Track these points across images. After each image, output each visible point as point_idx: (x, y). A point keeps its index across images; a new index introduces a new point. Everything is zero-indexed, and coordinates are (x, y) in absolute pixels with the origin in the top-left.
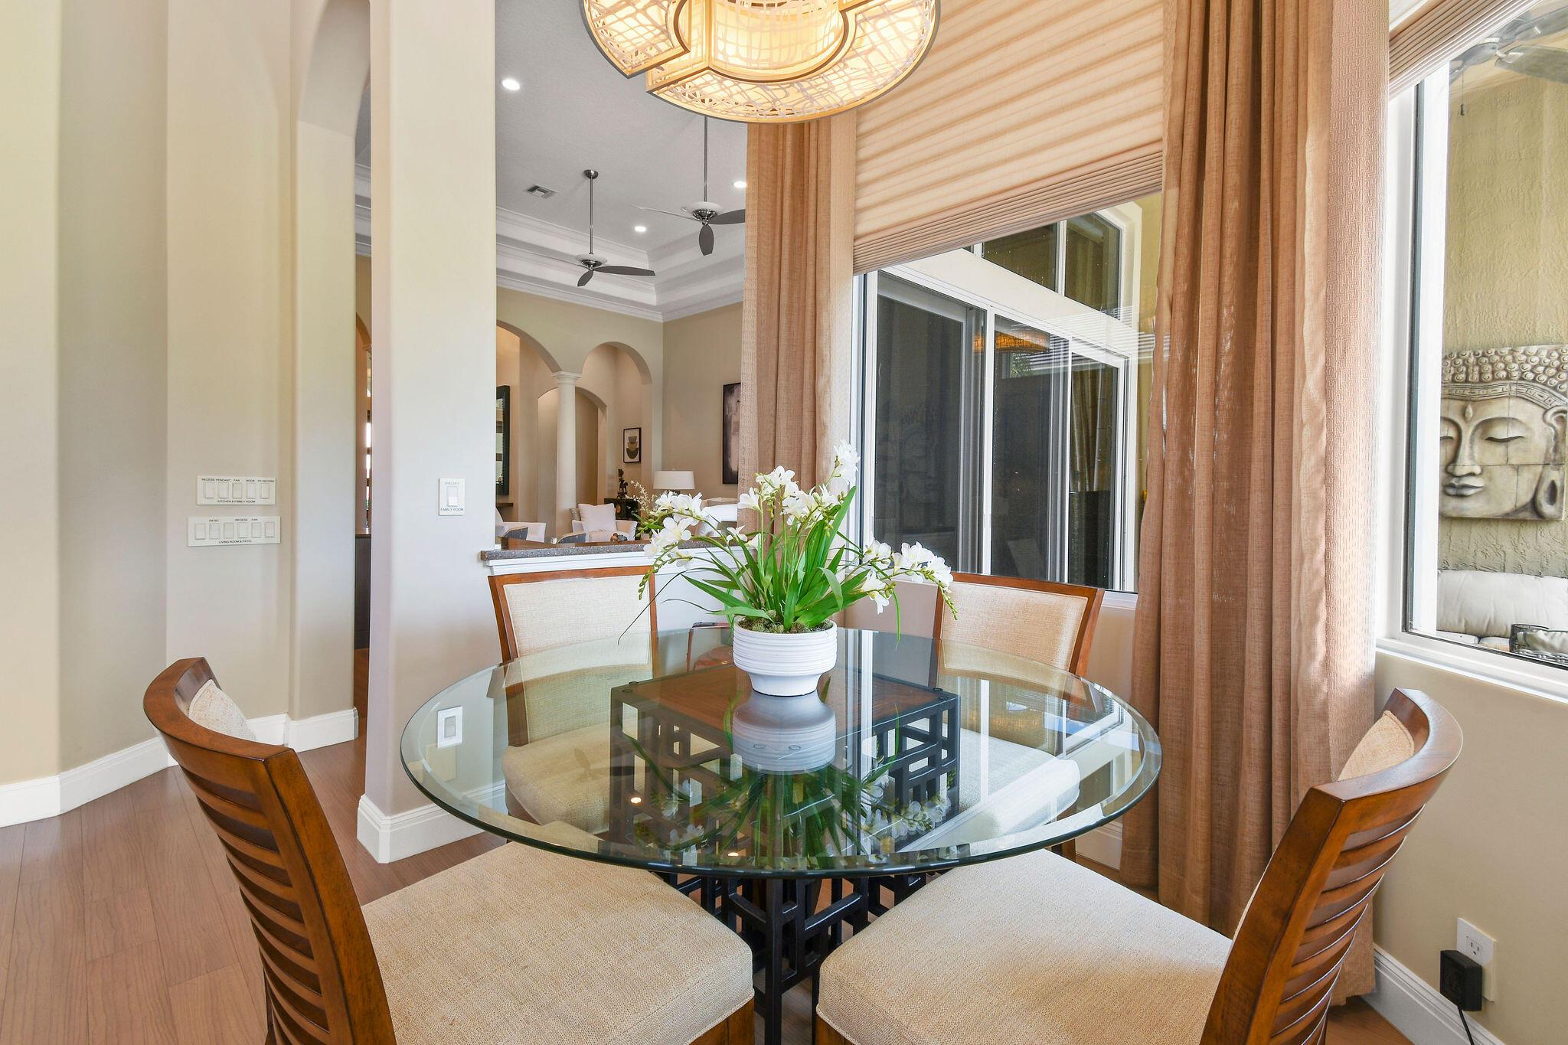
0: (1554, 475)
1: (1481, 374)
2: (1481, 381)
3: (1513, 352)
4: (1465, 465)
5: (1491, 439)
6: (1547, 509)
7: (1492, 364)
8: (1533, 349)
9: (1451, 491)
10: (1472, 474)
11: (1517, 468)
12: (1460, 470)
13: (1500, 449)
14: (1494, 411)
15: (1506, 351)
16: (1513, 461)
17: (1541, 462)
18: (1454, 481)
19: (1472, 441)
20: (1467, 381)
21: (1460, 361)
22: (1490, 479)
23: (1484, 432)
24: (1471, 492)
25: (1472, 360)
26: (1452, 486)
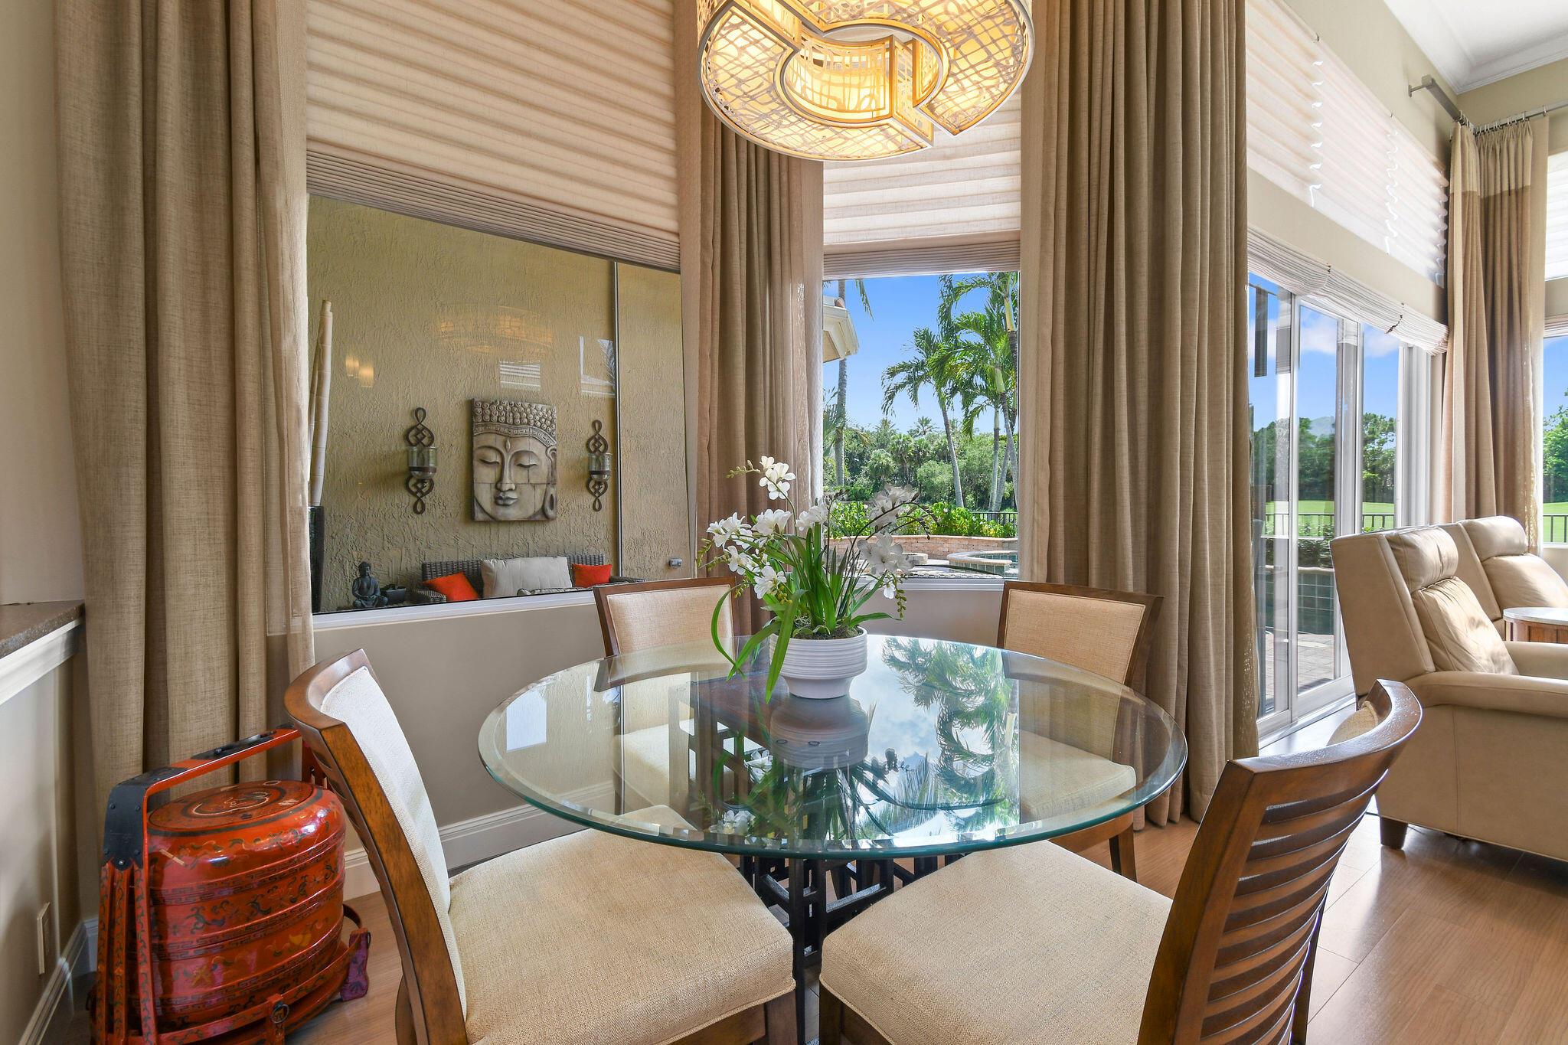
0: (552, 491)
1: (514, 419)
2: (514, 424)
3: (530, 406)
4: (508, 484)
5: (521, 466)
6: (550, 513)
7: (520, 413)
8: (540, 406)
9: (500, 502)
10: (511, 490)
11: (534, 486)
12: (506, 487)
13: (525, 473)
14: (522, 445)
15: (527, 405)
16: (532, 481)
17: (545, 481)
18: (501, 494)
19: (510, 467)
20: (506, 422)
21: (501, 407)
22: (521, 493)
23: (516, 460)
24: (512, 502)
25: (508, 408)
26: (501, 498)
